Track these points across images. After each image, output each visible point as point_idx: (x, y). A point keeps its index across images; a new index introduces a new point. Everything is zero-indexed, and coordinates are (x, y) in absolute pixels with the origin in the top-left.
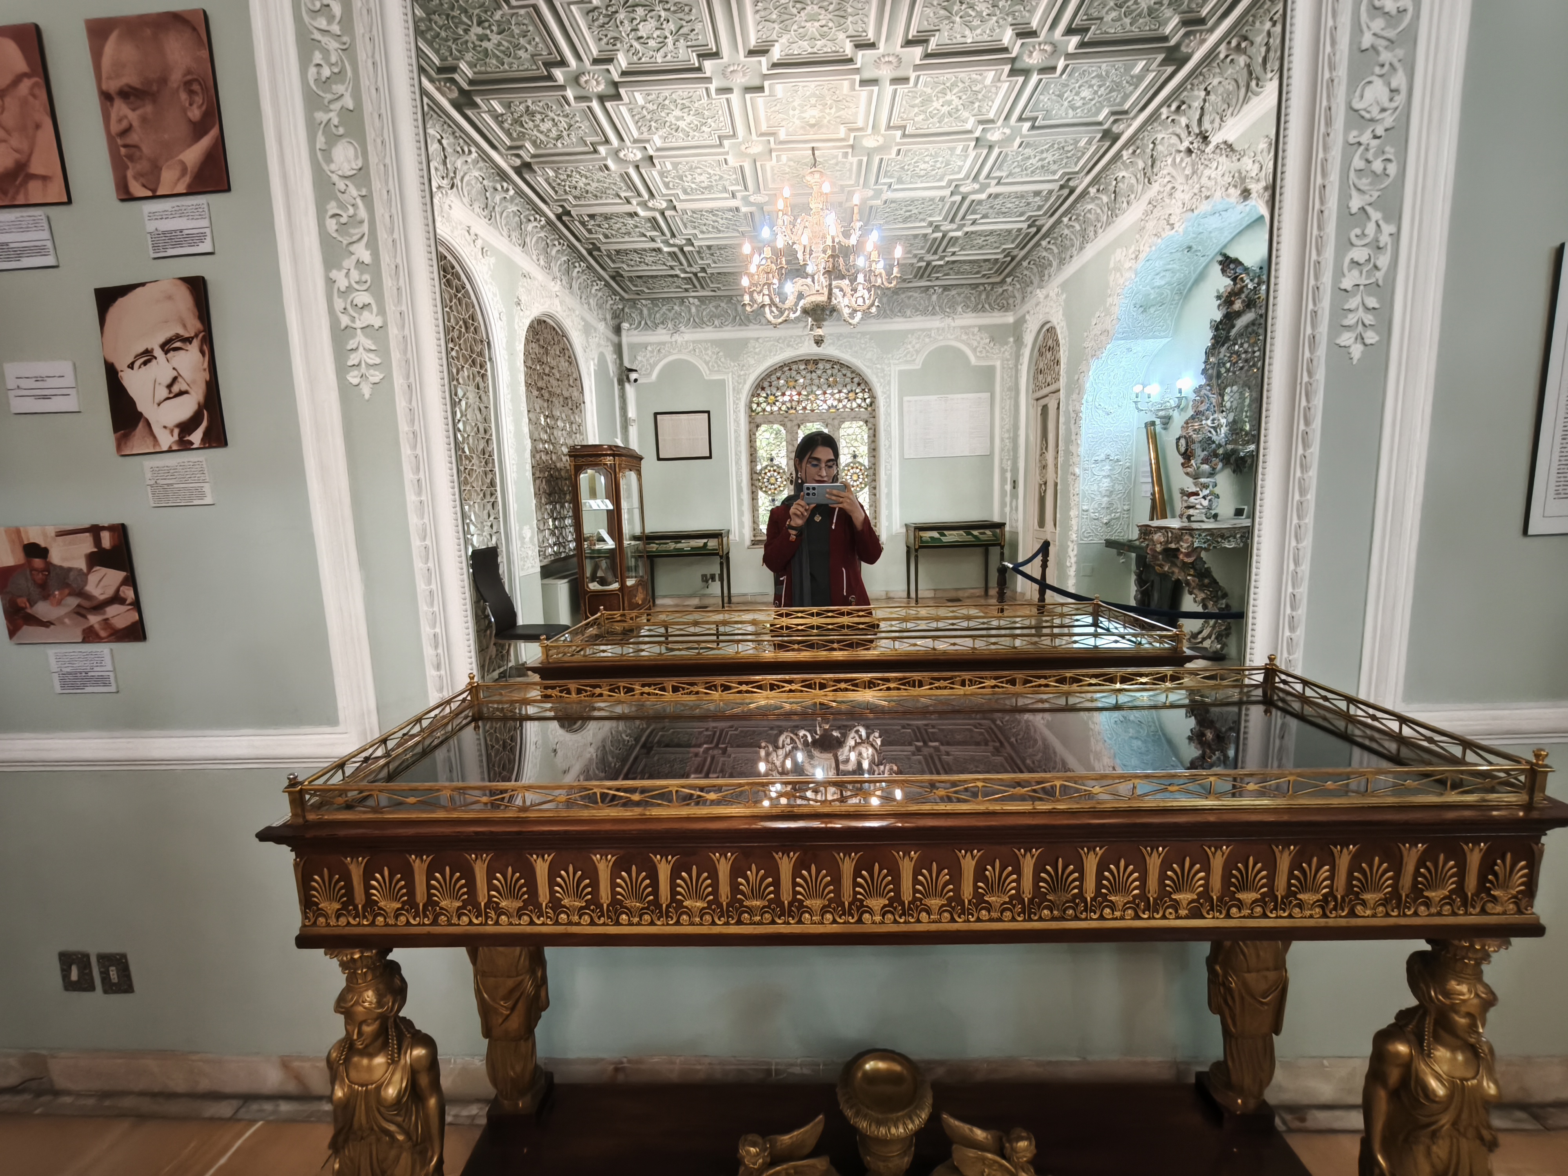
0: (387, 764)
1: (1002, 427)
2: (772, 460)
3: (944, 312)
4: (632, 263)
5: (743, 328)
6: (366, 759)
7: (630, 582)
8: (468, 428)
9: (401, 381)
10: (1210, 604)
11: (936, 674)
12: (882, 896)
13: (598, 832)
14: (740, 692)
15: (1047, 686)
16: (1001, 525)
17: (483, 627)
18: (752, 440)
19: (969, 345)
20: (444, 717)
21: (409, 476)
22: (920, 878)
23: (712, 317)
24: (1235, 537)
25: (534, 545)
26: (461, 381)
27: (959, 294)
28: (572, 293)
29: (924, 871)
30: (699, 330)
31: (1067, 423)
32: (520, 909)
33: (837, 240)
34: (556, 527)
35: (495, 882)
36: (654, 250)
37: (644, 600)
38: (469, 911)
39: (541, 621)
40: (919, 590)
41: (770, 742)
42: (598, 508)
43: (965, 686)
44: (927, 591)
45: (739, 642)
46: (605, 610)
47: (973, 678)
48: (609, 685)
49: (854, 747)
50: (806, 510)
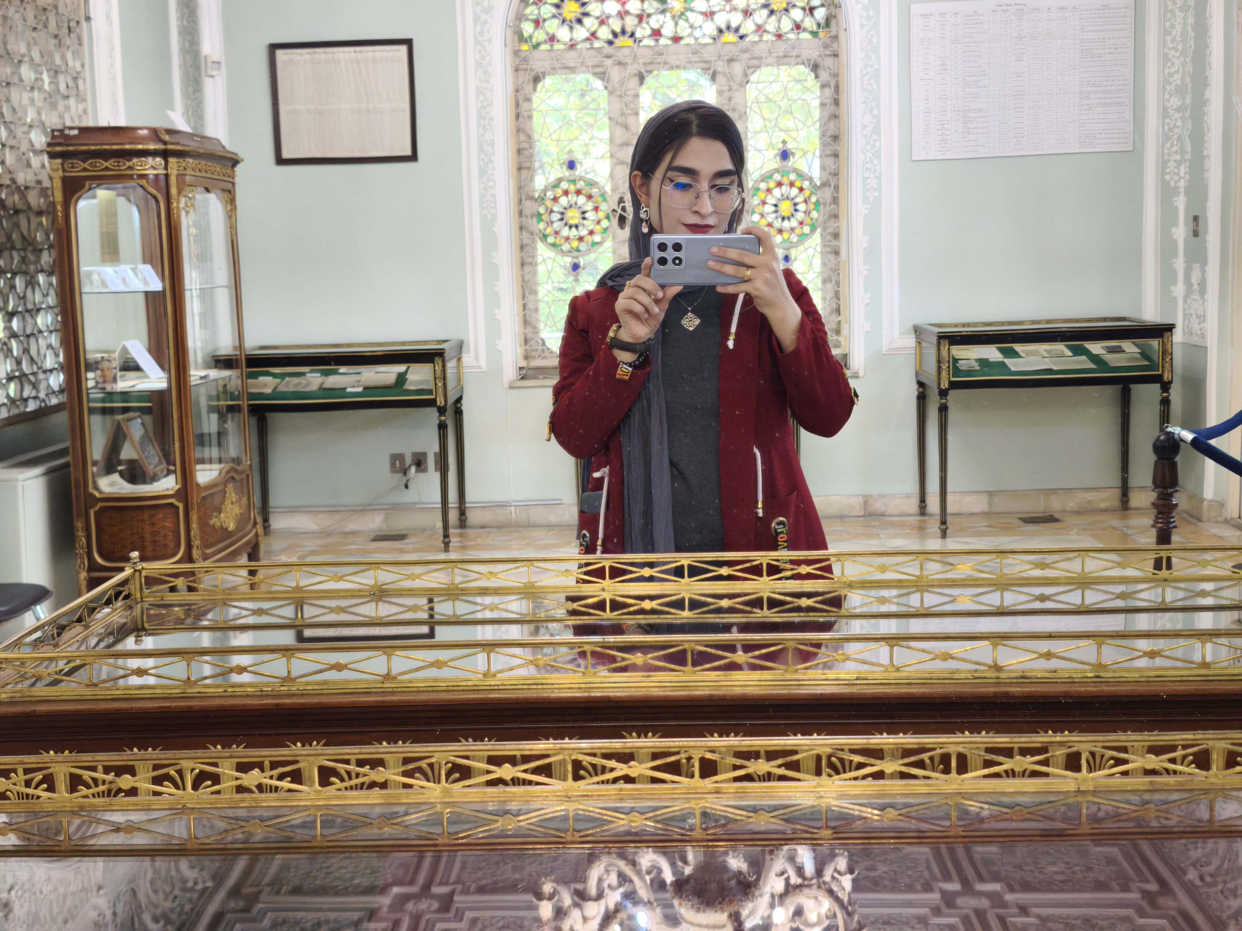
1: (1165, 81)
2: (571, 165)
7: (205, 475)
11: (1002, 740)
14: (492, 783)
16: (1163, 331)
18: (521, 115)
34: (14, 335)
37: (242, 520)
40: (950, 498)
41: (564, 881)
42: (122, 288)
43: (1078, 769)
44: (970, 499)
45: (490, 646)
46: (143, 559)
47: (1099, 750)
48: (156, 767)
49: (783, 896)
50: (657, 301)
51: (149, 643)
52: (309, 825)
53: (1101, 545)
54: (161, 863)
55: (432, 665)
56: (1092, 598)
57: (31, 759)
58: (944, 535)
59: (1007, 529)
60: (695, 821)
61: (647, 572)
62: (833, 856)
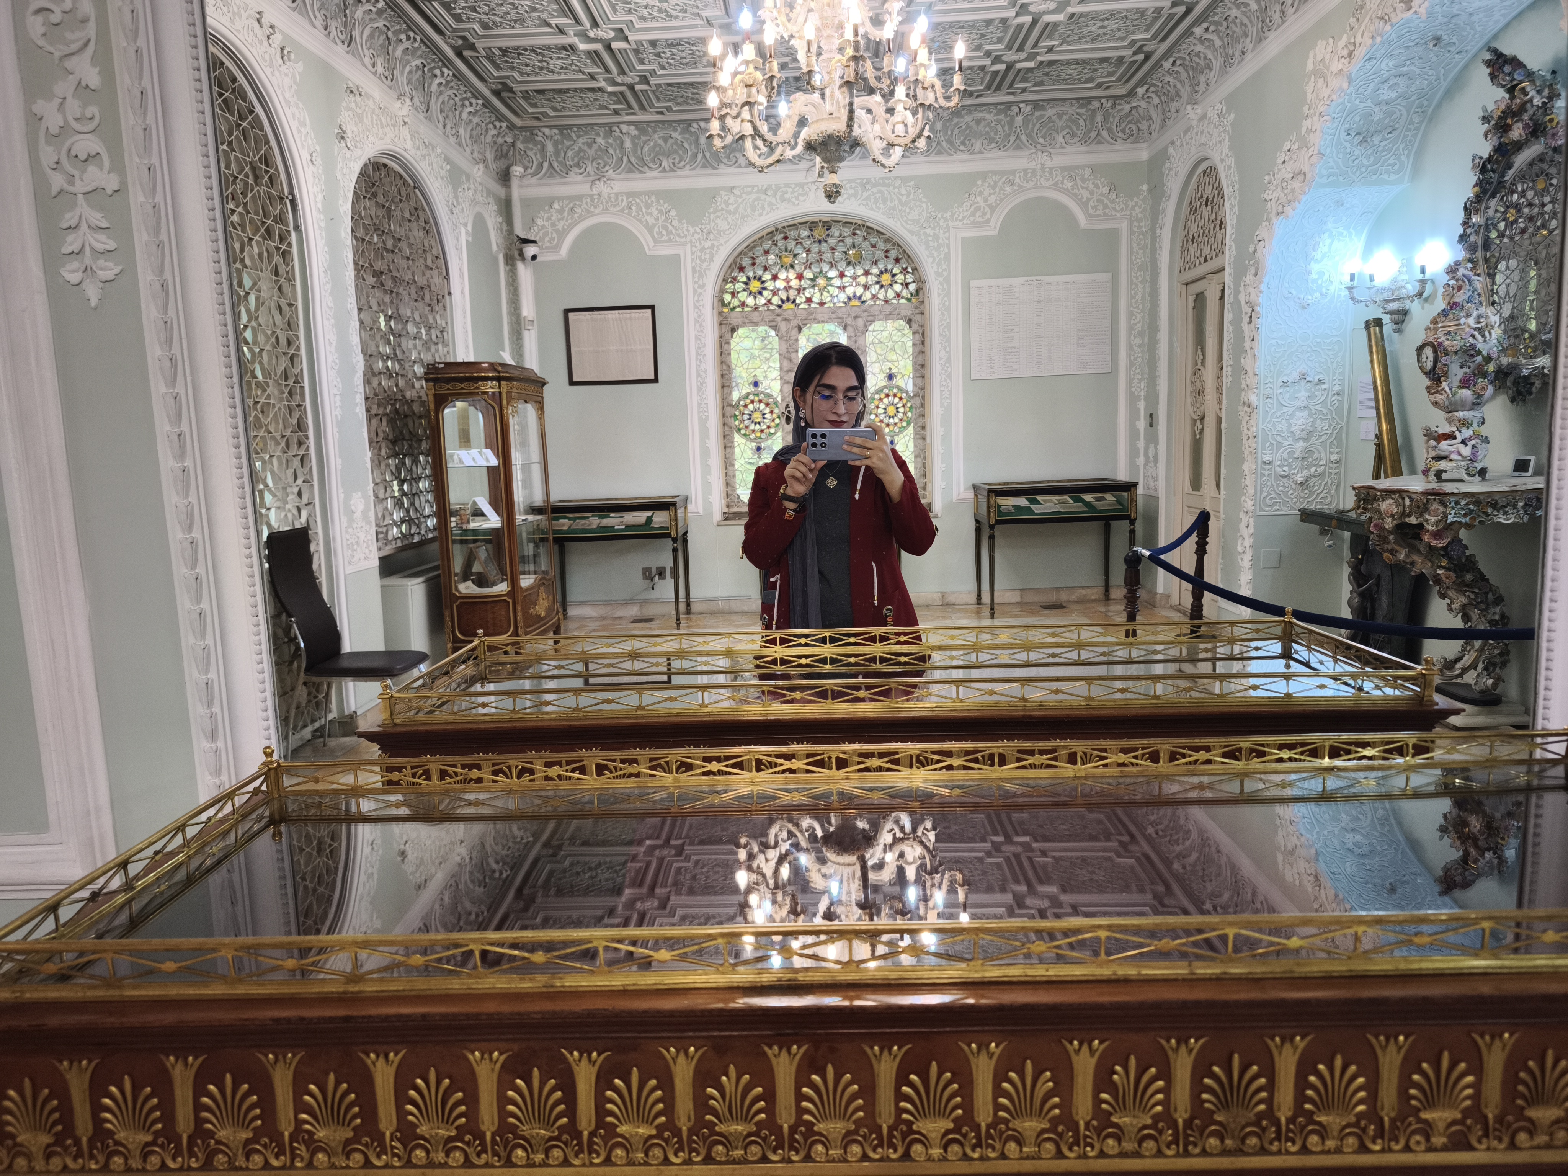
0: (129, 902)
1: (1131, 328)
2: (756, 384)
3: (1034, 143)
4: (528, 70)
5: (710, 171)
6: (95, 896)
7: (526, 582)
8: (261, 338)
9: (150, 277)
10: (1475, 614)
11: (1027, 745)
12: (942, 1114)
13: (477, 1015)
14: (705, 774)
15: (1209, 762)
16: (1130, 487)
17: (287, 657)
18: (723, 353)
19: (1075, 197)
20: (222, 821)
21: (163, 427)
22: (1006, 1085)
23: (658, 155)
24: (1515, 507)
25: (369, 523)
26: (248, 262)
27: (1060, 116)
28: (429, 119)
29: (1012, 1075)
30: (637, 175)
31: (1237, 322)
32: (348, 1142)
33: (861, 31)
34: (404, 494)
35: (307, 1098)
36: (564, 48)
37: (549, 610)
38: (265, 1146)
39: (381, 648)
40: (996, 594)
41: (754, 837)
42: (473, 464)
43: (1075, 763)
44: (1009, 594)
45: (704, 688)
46: (486, 634)
47: (1089, 751)
48: (494, 765)
49: (891, 846)
50: (811, 470)
51: (491, 687)
52: (591, 802)
53: (1088, 622)
54: (499, 825)
55: (667, 700)
56: (1085, 655)
57: (414, 760)
58: (992, 617)
59: (1033, 613)
60: (835, 798)
61: (803, 641)
62: (923, 820)
